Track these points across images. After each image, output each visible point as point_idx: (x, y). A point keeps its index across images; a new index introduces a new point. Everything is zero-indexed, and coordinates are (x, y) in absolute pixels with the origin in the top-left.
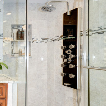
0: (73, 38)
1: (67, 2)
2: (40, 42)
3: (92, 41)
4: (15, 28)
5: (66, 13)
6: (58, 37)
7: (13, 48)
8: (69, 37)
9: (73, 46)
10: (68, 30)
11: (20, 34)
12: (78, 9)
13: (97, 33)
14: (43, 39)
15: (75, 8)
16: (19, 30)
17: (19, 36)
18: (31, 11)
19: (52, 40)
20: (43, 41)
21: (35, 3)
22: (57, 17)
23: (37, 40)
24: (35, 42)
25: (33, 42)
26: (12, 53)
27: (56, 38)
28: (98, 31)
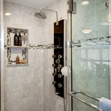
0: (61, 48)
1: (56, 12)
2: (37, 49)
3: (74, 53)
4: (12, 31)
5: (56, 23)
6: (50, 45)
7: (10, 55)
8: (58, 48)
9: (61, 57)
10: (58, 38)
11: (17, 39)
12: (64, 21)
13: (77, 45)
14: (39, 46)
15: (62, 20)
16: (16, 34)
17: (17, 41)
18: (28, 15)
19: (46, 47)
20: (39, 47)
21: (31, 8)
22: (50, 25)
23: (34, 47)
24: (32, 48)
25: (30, 49)
26: (9, 61)
27: (49, 46)
28: (78, 44)
